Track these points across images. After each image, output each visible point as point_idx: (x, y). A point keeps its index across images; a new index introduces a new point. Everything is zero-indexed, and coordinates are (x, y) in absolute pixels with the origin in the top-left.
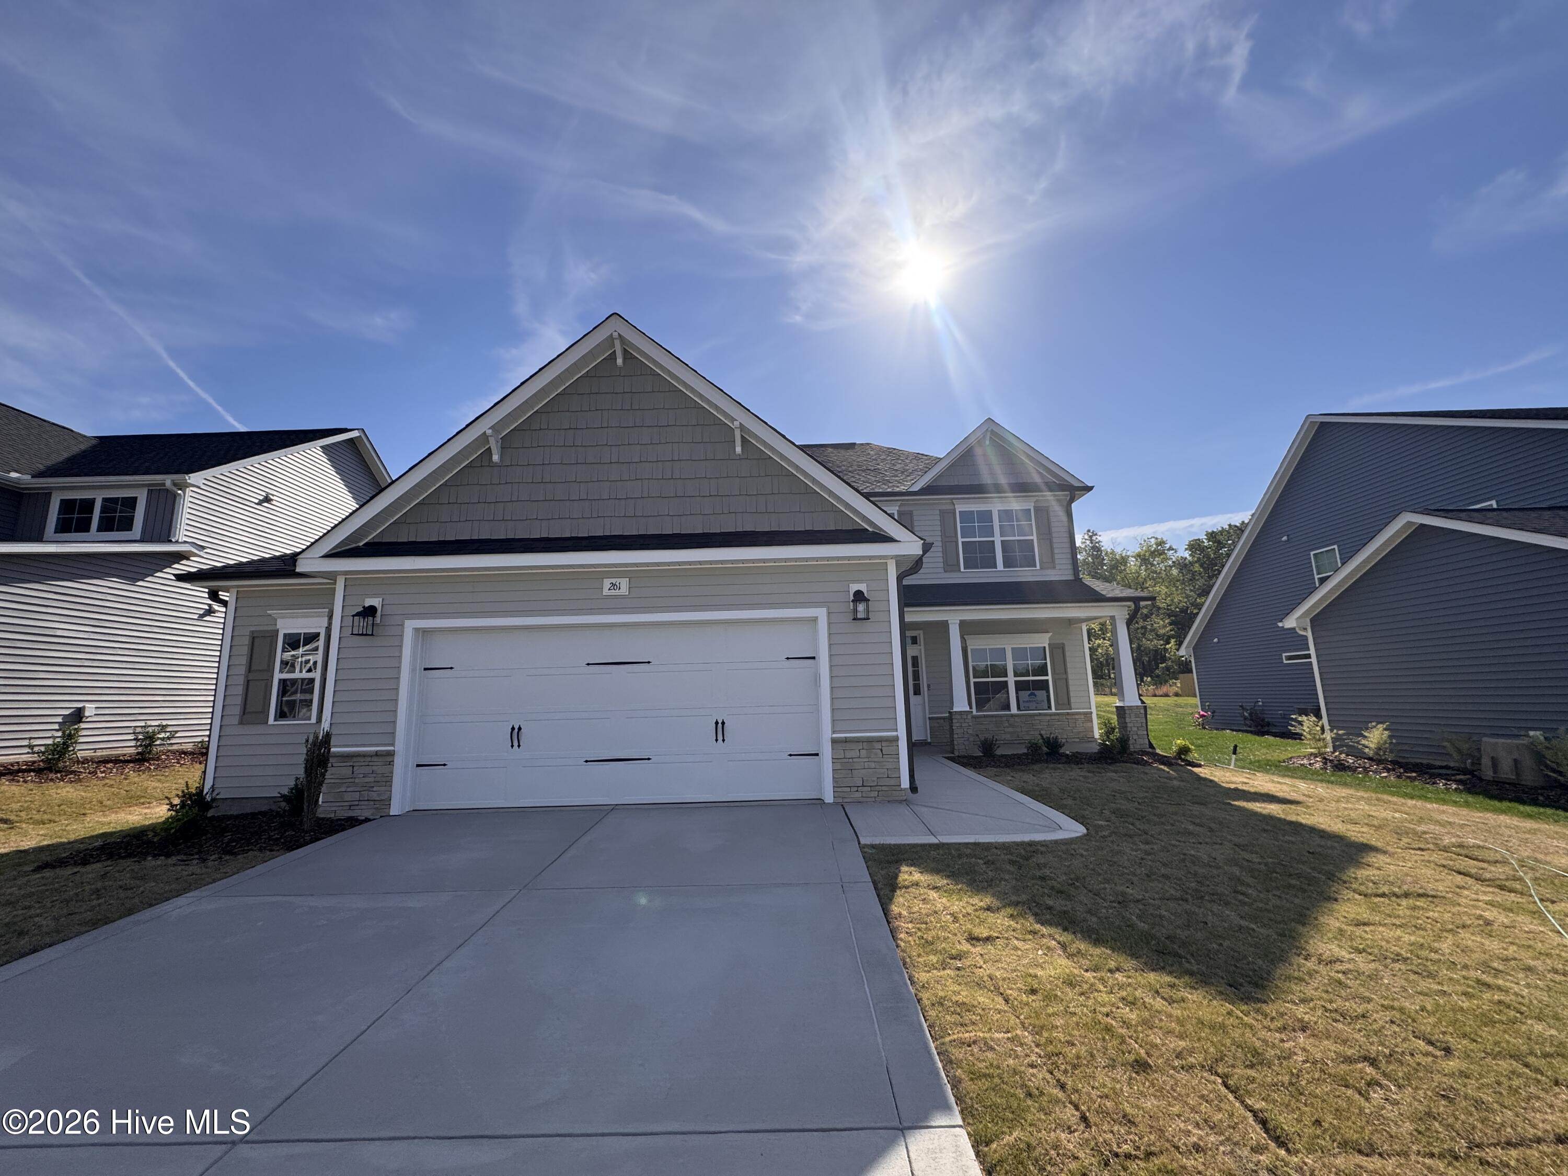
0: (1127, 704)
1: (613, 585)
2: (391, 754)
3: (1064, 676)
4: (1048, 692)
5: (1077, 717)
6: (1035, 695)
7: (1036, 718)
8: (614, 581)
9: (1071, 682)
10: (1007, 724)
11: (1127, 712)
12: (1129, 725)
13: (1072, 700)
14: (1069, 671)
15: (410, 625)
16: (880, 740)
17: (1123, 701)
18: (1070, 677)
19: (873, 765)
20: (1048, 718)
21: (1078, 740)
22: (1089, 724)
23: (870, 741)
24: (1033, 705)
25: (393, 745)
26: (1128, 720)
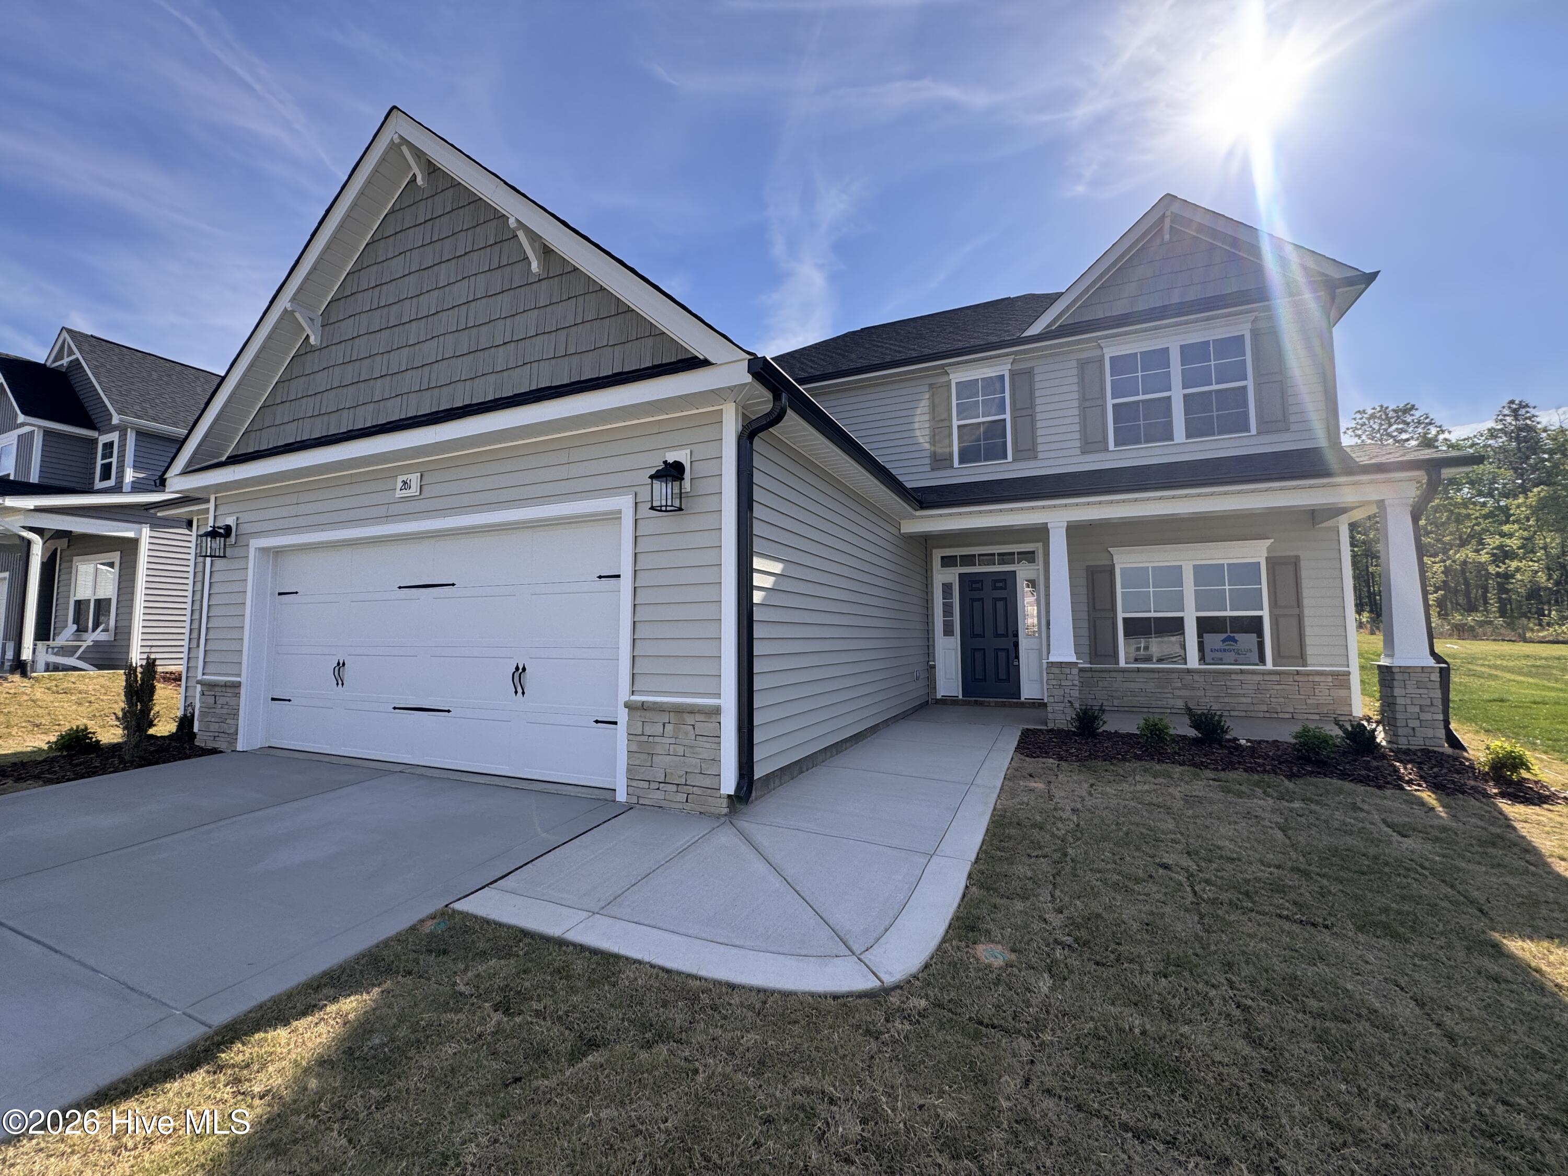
0: (1399, 661)
1: (405, 483)
2: (238, 685)
3: (1297, 611)
4: (1260, 635)
5: (1317, 679)
6: (1236, 641)
7: (1233, 677)
8: (404, 478)
9: (1307, 622)
10: (1180, 685)
11: (1397, 677)
12: (1400, 701)
13: (1310, 650)
14: (1306, 602)
15: (256, 543)
16: (693, 710)
17: (1391, 656)
18: (1307, 612)
19: (680, 750)
20: (1260, 678)
21: (1317, 717)
22: (1342, 693)
23: (680, 711)
24: (1232, 656)
25: (239, 675)
26: (1397, 692)
